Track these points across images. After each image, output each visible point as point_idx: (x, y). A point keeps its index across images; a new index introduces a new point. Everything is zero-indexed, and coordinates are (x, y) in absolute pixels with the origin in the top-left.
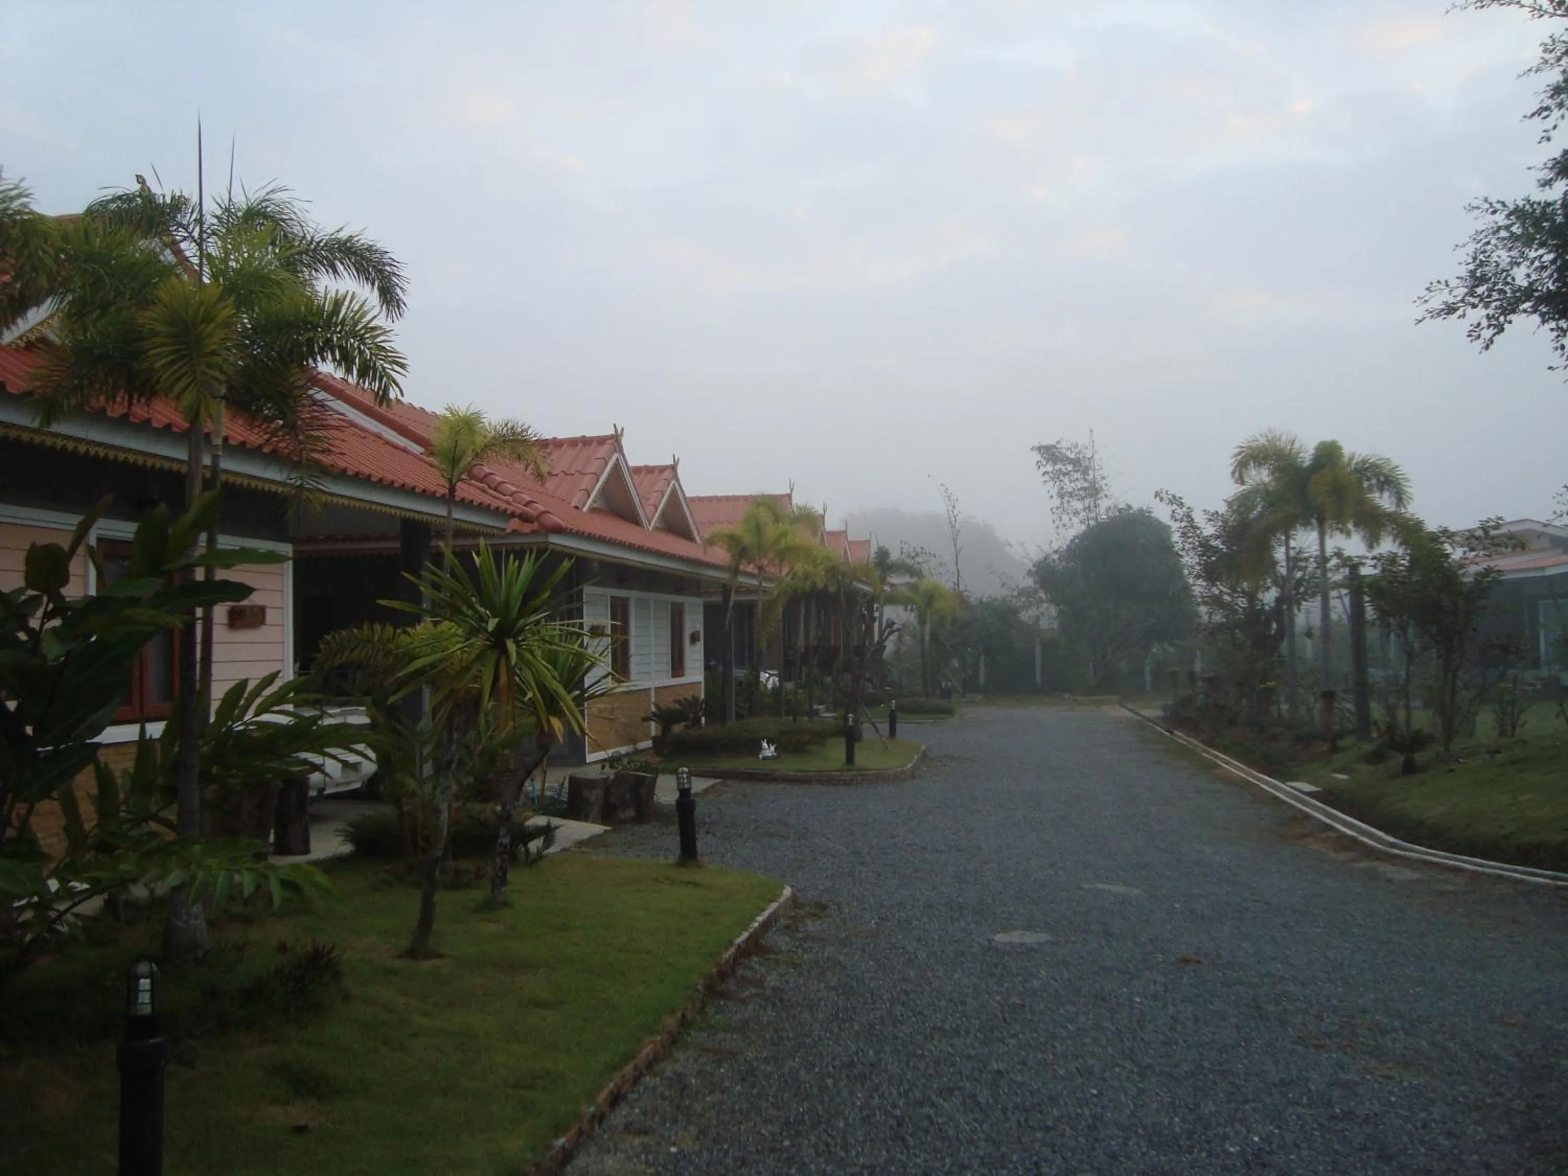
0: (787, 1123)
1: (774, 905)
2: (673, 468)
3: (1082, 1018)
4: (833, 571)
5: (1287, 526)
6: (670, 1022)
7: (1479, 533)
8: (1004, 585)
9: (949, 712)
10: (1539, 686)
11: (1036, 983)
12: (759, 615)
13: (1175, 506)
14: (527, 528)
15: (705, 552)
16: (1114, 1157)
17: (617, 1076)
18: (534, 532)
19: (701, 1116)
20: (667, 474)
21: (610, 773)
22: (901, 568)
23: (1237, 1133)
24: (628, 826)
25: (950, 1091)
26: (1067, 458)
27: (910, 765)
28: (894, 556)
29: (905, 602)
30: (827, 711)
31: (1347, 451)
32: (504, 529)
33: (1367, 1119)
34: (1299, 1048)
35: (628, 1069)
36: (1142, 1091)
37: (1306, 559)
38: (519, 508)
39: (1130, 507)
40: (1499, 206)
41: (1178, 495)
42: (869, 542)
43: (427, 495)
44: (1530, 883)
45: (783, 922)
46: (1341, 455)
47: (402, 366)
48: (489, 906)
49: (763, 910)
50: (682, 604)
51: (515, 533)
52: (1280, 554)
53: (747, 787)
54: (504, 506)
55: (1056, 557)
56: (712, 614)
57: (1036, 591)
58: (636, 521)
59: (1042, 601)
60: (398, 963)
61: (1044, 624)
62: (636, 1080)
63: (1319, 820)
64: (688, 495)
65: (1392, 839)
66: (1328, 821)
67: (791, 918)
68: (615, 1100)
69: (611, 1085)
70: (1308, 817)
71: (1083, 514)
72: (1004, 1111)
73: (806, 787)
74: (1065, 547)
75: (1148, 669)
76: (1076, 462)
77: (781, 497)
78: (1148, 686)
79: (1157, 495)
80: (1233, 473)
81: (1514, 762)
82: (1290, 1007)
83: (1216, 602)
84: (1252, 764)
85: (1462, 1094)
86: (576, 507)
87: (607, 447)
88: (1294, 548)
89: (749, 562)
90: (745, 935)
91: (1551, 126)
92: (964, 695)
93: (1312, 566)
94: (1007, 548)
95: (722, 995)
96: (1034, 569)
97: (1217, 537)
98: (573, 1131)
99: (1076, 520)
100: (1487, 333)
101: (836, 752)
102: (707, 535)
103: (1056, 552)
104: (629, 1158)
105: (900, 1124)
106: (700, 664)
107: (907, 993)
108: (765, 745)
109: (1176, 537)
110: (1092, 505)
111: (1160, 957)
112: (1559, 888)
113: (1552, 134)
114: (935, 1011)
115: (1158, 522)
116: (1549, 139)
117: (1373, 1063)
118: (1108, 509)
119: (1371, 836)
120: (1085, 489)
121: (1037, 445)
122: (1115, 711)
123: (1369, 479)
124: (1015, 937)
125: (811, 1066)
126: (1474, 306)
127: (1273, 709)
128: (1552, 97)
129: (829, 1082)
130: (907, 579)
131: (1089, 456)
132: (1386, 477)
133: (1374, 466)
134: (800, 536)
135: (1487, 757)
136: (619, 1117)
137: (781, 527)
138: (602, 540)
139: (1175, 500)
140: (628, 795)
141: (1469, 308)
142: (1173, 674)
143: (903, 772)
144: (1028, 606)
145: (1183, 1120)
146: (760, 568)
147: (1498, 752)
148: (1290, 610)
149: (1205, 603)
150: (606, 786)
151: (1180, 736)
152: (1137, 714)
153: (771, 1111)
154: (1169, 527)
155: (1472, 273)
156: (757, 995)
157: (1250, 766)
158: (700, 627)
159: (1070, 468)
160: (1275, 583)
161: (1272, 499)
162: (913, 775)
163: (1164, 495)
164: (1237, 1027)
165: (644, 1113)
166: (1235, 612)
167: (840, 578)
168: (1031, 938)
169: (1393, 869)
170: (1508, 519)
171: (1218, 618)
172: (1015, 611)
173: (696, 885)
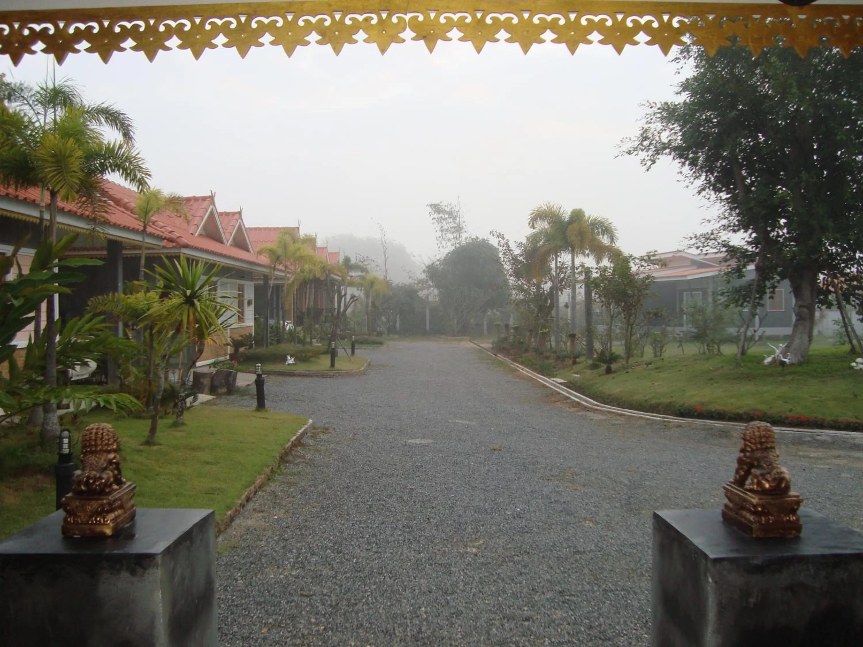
0: (322, 508)
1: (306, 426)
2: (240, 213)
3: (448, 470)
4: (323, 269)
5: (557, 251)
6: (267, 470)
7: (646, 258)
8: (410, 277)
9: (381, 343)
10: (682, 335)
11: (428, 459)
12: (285, 291)
13: (500, 239)
14: (171, 245)
15: (257, 257)
16: (460, 516)
17: (248, 490)
18: (174, 247)
19: (285, 506)
20: (236, 216)
21: (213, 370)
22: (355, 267)
23: (511, 508)
24: (224, 396)
25: (391, 496)
26: (445, 211)
27: (363, 368)
28: (353, 261)
29: (359, 286)
30: (317, 342)
31: (587, 215)
32: (159, 246)
33: (564, 502)
34: (541, 480)
35: (252, 488)
36: (472, 495)
37: (566, 268)
38: (167, 235)
39: (478, 238)
40: (654, 105)
41: (502, 233)
42: (339, 253)
43: (134, 231)
44: (653, 420)
45: (309, 434)
46: (584, 216)
47: (150, 175)
48: (175, 425)
49: (301, 428)
50: (243, 285)
51: (164, 247)
52: (553, 265)
53: (280, 379)
54: (161, 234)
55: (438, 263)
56: (259, 291)
57: (427, 281)
58: (222, 242)
59: (430, 286)
60: (142, 447)
61: (431, 299)
62: (256, 492)
63: (563, 395)
64: (246, 226)
65: (595, 403)
66: (567, 395)
67: (313, 433)
68: (248, 499)
69: (246, 493)
70: (559, 393)
71: (453, 241)
72: (415, 502)
73: (310, 379)
74: (443, 258)
75: (485, 323)
76: (450, 213)
77: (294, 229)
78: (485, 332)
79: (491, 233)
80: (529, 223)
81: (657, 368)
82: (538, 466)
83: (520, 289)
84: (535, 370)
85: (604, 494)
86: (192, 234)
87: (206, 203)
88: (560, 262)
89: (280, 264)
90: (295, 438)
91: (680, 67)
92: (388, 335)
93: (569, 271)
94: (412, 258)
95: (287, 462)
96: (426, 269)
97: (521, 256)
98: (234, 509)
99: (449, 244)
100: (649, 163)
101: (325, 361)
102: (257, 250)
103: (438, 260)
104: (257, 521)
105: (370, 507)
106: (253, 317)
107: (370, 461)
108: (289, 357)
109: (501, 255)
110: (458, 236)
111: (483, 448)
112: (665, 421)
113: (680, 71)
114: (383, 468)
115: (492, 246)
116: (679, 73)
117: (571, 485)
118: (466, 238)
119: (587, 401)
120: (455, 227)
121: (429, 203)
122: (467, 344)
123: (597, 229)
124: (418, 441)
125: (330, 488)
126: (642, 150)
127: (548, 344)
128: (680, 54)
129: (339, 493)
130: (360, 273)
131: (457, 210)
132: (606, 228)
133: (600, 222)
134: (307, 251)
135: (645, 366)
136: (250, 506)
137: (297, 245)
138: (207, 251)
139: (500, 236)
140: (223, 381)
141: (640, 152)
142: (498, 325)
143: (359, 372)
144: (422, 289)
145: (489, 504)
146: (286, 267)
147: (650, 364)
148: (557, 293)
149: (514, 289)
150: (212, 377)
151: (500, 357)
152: (479, 346)
153: (315, 504)
154: (498, 249)
155: (642, 135)
156: (303, 462)
157: (533, 371)
158: (252, 297)
159: (447, 216)
160: (550, 279)
161: (549, 237)
162: (364, 373)
163: (494, 233)
164: (516, 474)
165: (260, 505)
166: (530, 294)
167: (327, 272)
168: (424, 442)
169: (595, 415)
170: (660, 252)
171: (521, 297)
172: (416, 291)
173: (266, 418)
